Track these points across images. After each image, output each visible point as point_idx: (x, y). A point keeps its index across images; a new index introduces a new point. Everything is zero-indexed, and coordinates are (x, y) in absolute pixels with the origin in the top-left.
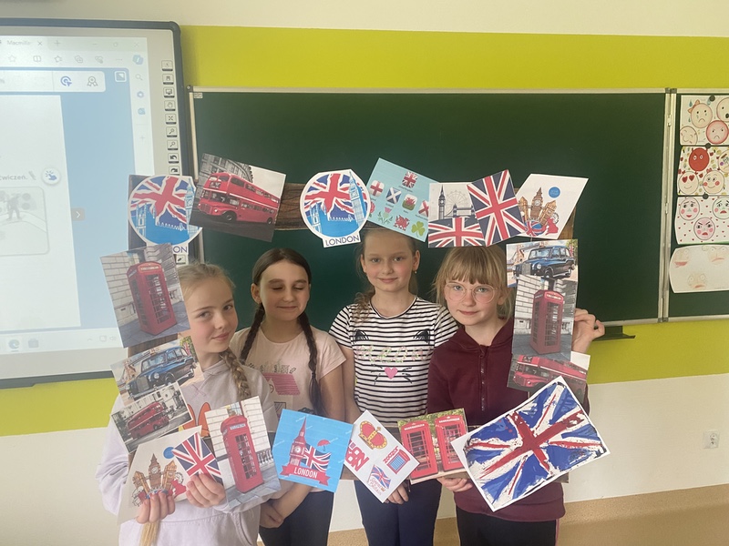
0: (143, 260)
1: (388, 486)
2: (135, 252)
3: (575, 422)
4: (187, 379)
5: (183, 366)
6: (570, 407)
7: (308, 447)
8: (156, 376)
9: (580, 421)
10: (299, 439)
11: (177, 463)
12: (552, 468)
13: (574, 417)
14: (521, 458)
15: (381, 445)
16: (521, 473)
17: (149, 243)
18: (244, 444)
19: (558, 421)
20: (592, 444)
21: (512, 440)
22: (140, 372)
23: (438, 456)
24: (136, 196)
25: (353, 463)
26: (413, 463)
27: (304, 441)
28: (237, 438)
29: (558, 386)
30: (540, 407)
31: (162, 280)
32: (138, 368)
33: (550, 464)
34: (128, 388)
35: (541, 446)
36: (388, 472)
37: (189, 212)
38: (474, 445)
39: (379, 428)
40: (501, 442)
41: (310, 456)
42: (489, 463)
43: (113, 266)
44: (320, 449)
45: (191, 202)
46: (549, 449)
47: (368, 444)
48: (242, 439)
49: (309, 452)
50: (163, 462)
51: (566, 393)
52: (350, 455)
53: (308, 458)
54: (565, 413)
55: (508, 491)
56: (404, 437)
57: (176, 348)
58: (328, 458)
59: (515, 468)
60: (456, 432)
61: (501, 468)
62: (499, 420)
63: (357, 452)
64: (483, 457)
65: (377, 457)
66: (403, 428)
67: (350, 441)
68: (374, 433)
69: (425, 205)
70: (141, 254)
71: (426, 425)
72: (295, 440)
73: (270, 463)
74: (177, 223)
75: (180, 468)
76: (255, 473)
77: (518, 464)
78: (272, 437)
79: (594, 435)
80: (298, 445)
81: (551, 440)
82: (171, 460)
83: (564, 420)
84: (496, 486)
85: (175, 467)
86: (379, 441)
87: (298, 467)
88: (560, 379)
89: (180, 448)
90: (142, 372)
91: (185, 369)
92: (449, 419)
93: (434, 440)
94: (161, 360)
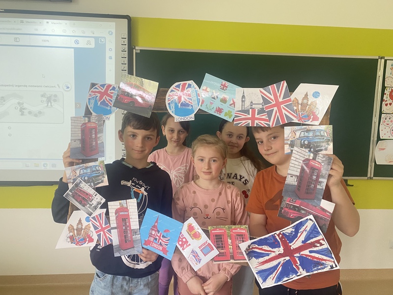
0: (89, 121)
1: (200, 262)
2: (87, 117)
3: (318, 245)
6: (316, 235)
7: (159, 232)
9: (321, 245)
10: (154, 226)
12: (301, 269)
13: (318, 242)
14: (282, 260)
15: (198, 238)
16: (280, 269)
17: (94, 114)
18: (126, 223)
19: (308, 242)
20: (328, 261)
21: (277, 249)
23: (231, 250)
24: (92, 92)
25: (182, 245)
26: (215, 252)
27: (157, 228)
28: (123, 219)
29: (309, 221)
30: (297, 231)
31: (96, 132)
32: (78, 173)
33: (300, 267)
35: (295, 255)
36: (200, 254)
37: (113, 101)
38: (253, 248)
39: (198, 228)
40: (270, 249)
41: (159, 237)
42: (261, 260)
43: (75, 122)
44: (165, 234)
45: (115, 97)
46: (300, 258)
47: (191, 236)
48: (125, 221)
49: (159, 235)
50: (85, 223)
51: (314, 227)
52: (180, 241)
53: (158, 238)
54: (312, 238)
55: (272, 278)
56: (211, 236)
57: (97, 166)
58: (169, 240)
59: (277, 265)
60: (243, 238)
61: (268, 264)
62: (270, 236)
63: (184, 240)
64: (259, 256)
65: (195, 245)
66: (211, 231)
67: (181, 233)
68: (195, 231)
69: (233, 101)
70: (89, 118)
71: (225, 231)
72: (152, 227)
73: (138, 237)
74: (107, 105)
75: (92, 229)
76: (130, 241)
77: (279, 263)
78: (140, 223)
79: (330, 255)
80: (153, 230)
81: (302, 253)
82: (89, 223)
83: (312, 242)
84: (265, 274)
85: (90, 227)
87: (153, 242)
88: (311, 217)
89: (94, 218)
90: (80, 175)
91: (100, 177)
92: (239, 231)
93: (230, 241)
94: (89, 170)
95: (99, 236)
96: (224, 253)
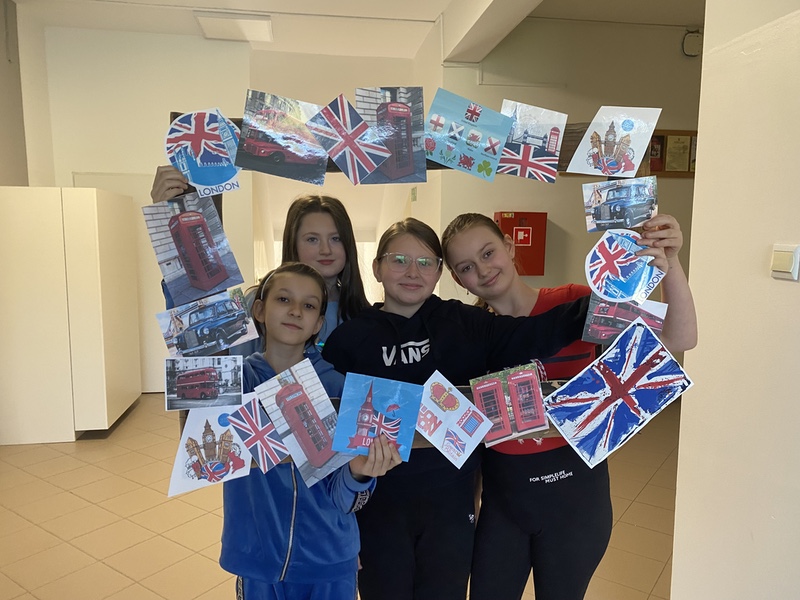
1: (463, 450)
3: (658, 361)
4: (238, 336)
5: (235, 322)
6: (651, 346)
7: (376, 413)
8: (206, 331)
9: (662, 358)
10: (367, 405)
11: (234, 432)
12: (642, 412)
13: (656, 356)
14: (611, 409)
15: (453, 406)
16: (613, 425)
18: (305, 414)
19: (642, 363)
21: (600, 392)
22: (188, 325)
23: (511, 415)
25: (426, 428)
26: (487, 425)
27: (371, 407)
28: (296, 408)
31: (204, 230)
32: (185, 320)
33: (640, 408)
34: (175, 342)
35: (629, 392)
36: (462, 435)
39: (450, 389)
40: (590, 395)
41: (379, 424)
42: (581, 419)
43: (155, 217)
44: (390, 415)
46: (637, 394)
47: (440, 406)
48: (303, 409)
49: (377, 420)
50: (219, 431)
51: (647, 333)
52: (423, 419)
53: (376, 426)
54: (647, 353)
55: (603, 444)
56: (476, 397)
57: (226, 301)
58: (399, 424)
59: (606, 421)
61: (592, 422)
62: (585, 373)
63: (429, 416)
64: (573, 414)
65: (452, 419)
66: (476, 387)
67: (420, 404)
68: (446, 395)
71: (499, 383)
72: (362, 407)
75: (237, 439)
77: (609, 416)
80: (365, 412)
81: (637, 384)
82: (226, 428)
83: (649, 360)
84: (590, 442)
85: (231, 437)
86: (450, 403)
87: (366, 438)
88: (639, 320)
89: (236, 415)
90: (190, 325)
91: (238, 324)
92: (522, 375)
93: (507, 398)
94: (209, 313)
95: (254, 451)
96: (499, 424)
